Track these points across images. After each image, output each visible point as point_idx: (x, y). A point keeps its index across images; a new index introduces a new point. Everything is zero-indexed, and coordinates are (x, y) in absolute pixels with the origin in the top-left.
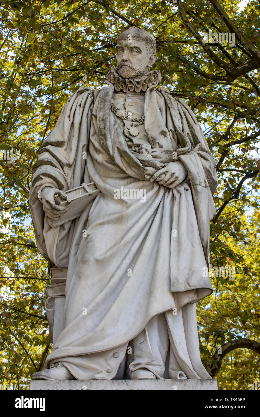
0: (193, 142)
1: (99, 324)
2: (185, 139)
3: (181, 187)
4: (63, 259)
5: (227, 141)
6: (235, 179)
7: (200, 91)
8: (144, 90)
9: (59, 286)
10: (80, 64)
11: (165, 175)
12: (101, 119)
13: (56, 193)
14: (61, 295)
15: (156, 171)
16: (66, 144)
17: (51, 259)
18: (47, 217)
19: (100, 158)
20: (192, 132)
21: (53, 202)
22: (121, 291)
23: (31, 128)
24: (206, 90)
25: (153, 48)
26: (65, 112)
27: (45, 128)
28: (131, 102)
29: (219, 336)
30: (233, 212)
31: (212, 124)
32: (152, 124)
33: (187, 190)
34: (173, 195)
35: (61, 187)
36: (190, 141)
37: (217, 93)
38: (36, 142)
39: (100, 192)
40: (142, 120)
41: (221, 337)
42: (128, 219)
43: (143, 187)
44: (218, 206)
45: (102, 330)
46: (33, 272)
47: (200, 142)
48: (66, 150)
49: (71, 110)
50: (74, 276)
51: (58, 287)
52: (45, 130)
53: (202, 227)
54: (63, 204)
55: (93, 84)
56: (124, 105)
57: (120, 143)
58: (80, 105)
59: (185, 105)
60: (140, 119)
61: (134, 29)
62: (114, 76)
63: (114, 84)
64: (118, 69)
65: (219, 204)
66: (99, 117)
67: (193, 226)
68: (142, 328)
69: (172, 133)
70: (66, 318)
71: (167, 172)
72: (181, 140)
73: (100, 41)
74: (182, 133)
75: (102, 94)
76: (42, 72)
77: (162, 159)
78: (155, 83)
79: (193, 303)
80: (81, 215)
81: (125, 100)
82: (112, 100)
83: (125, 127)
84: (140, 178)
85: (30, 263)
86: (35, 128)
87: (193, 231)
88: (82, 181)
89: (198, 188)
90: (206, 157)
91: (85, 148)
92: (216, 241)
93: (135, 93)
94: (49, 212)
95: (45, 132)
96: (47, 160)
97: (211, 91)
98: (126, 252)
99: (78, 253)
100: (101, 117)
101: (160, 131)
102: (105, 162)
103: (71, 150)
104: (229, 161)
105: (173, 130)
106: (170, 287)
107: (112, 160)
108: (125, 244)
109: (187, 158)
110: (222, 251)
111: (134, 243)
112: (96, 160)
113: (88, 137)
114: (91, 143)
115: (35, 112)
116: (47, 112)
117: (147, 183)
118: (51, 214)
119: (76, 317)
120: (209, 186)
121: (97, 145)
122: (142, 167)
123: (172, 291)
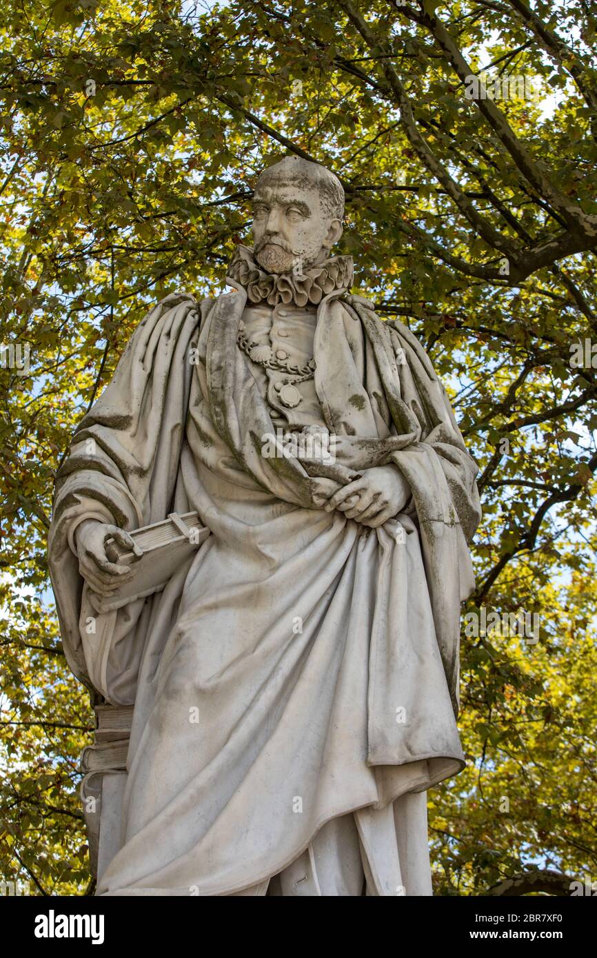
0: (425, 421)
1: (204, 835)
2: (407, 414)
3: (395, 525)
4: (122, 686)
5: (509, 416)
6: (527, 504)
7: (452, 301)
8: (315, 302)
9: (114, 747)
10: (177, 237)
11: (360, 497)
12: (214, 368)
13: (109, 534)
14: (119, 769)
15: (338, 487)
16: (134, 422)
17: (96, 687)
18: (89, 589)
19: (210, 455)
20: (423, 397)
21: (101, 555)
22: (254, 762)
23: (63, 381)
24: (465, 299)
25: (336, 204)
26: (133, 348)
27: (95, 381)
28: (285, 329)
29: (486, 863)
30: (523, 578)
31: (476, 377)
32: (331, 379)
33: (409, 532)
34: (377, 543)
35: (120, 521)
36: (420, 420)
37: (490, 307)
38: (75, 414)
39: (211, 533)
40: (310, 371)
41: (491, 866)
42: (272, 596)
43: (308, 523)
44: (488, 564)
45: (209, 851)
46: (64, 710)
47: (441, 422)
48: (133, 436)
49: (147, 345)
50: (147, 725)
51: (111, 750)
52: (94, 385)
53: (442, 617)
54: (124, 560)
55: (206, 282)
56: (268, 334)
57: (257, 422)
58: (168, 334)
59: (408, 336)
60: (306, 369)
61: (295, 161)
62: (247, 267)
63: (246, 287)
64: (256, 253)
65: (491, 559)
66: (212, 362)
67: (421, 615)
68: (302, 848)
69: (377, 400)
70: (127, 823)
71: (364, 489)
72: (397, 416)
73: (222, 184)
74: (400, 400)
75: (218, 309)
76: (90, 253)
77: (352, 461)
78: (340, 285)
79: (419, 792)
80: (165, 586)
81: (272, 323)
82: (242, 322)
83: (271, 386)
84: (301, 503)
85: (58, 690)
86: (74, 381)
87: (421, 627)
88: (170, 508)
89: (433, 528)
90: (453, 457)
91: (178, 435)
92: (481, 647)
93: (293, 308)
94: (92, 577)
95: (95, 390)
96: (90, 459)
97: (474, 302)
98: (265, 673)
99: (157, 674)
100: (216, 361)
101: (351, 396)
102: (221, 466)
103: (146, 436)
104: (515, 462)
105: (380, 393)
106: (367, 754)
107: (237, 460)
108: (266, 655)
109: (409, 458)
110: (494, 670)
111: (286, 651)
112: (203, 459)
113: (186, 407)
114: (191, 421)
115: (73, 345)
116: (101, 344)
117: (317, 515)
118: (98, 582)
119: (149, 821)
120: (461, 523)
121: (205, 425)
122: (306, 479)
123: (370, 763)
